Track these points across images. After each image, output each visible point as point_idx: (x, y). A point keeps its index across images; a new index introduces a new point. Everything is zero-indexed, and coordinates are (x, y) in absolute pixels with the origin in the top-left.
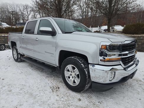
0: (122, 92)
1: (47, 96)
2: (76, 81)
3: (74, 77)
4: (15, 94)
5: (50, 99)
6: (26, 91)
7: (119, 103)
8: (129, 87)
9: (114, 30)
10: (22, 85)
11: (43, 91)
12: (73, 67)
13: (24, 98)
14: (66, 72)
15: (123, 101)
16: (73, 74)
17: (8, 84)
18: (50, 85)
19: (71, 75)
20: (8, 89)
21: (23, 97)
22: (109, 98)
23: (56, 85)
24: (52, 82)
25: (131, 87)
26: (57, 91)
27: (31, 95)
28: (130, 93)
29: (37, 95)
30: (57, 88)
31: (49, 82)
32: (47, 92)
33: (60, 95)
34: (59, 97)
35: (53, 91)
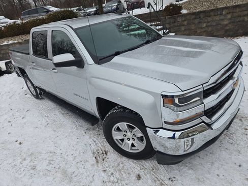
1: (88, 173)
3: (131, 140)
4: (41, 174)
5: (93, 180)
6: (58, 167)
7: (202, 180)
8: (224, 138)
10: (51, 152)
11: (82, 162)
12: (130, 125)
13: (55, 181)
14: (114, 133)
15: (210, 173)
16: (129, 135)
17: (29, 154)
18: (93, 147)
19: (125, 135)
20: (30, 164)
21: (54, 179)
22: (187, 168)
23: (102, 146)
24: (95, 139)
25: (227, 137)
26: (103, 160)
27: (65, 173)
28: (224, 152)
29: (74, 172)
30: (103, 153)
31: (90, 141)
32: (88, 165)
33: (108, 169)
34: (107, 173)
35: (97, 162)
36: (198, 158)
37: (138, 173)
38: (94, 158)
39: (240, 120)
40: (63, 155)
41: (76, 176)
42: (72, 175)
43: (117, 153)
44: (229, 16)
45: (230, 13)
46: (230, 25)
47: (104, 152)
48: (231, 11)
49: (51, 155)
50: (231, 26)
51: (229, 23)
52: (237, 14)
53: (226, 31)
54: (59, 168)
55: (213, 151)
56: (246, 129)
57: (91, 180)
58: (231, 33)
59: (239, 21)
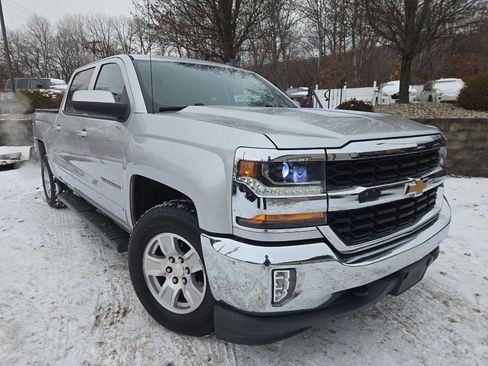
0: (357, 348)
1: (64, 341)
2: (187, 295)
3: (181, 281)
5: (66, 355)
6: (9, 318)
8: (397, 329)
9: (431, 96)
10: (14, 292)
11: (64, 320)
12: (180, 241)
14: (148, 259)
16: (178, 268)
18: (105, 298)
19: (170, 269)
23: (125, 299)
24: (117, 286)
25: (404, 329)
26: (112, 324)
27: (14, 332)
28: (386, 353)
29: (33, 334)
30: (118, 312)
31: (106, 287)
32: (73, 327)
33: (109, 341)
34: (104, 349)
35: (96, 325)
36: (321, 355)
37: (170, 360)
38: (93, 318)
39: (445, 303)
40: (34, 300)
41: (34, 342)
42: (27, 337)
43: (148, 316)
44: (462, 136)
45: (463, 130)
46: (464, 153)
47: (122, 311)
48: (466, 127)
49: (12, 295)
50: (464, 155)
51: (463, 149)
52: (477, 135)
53: (456, 163)
54: (9, 321)
55: (361, 348)
56: (453, 321)
57: (61, 355)
58: (465, 168)
59: (482, 149)
